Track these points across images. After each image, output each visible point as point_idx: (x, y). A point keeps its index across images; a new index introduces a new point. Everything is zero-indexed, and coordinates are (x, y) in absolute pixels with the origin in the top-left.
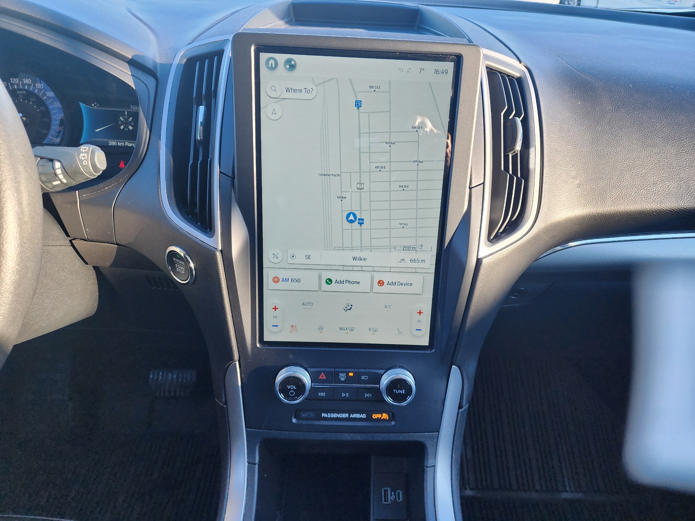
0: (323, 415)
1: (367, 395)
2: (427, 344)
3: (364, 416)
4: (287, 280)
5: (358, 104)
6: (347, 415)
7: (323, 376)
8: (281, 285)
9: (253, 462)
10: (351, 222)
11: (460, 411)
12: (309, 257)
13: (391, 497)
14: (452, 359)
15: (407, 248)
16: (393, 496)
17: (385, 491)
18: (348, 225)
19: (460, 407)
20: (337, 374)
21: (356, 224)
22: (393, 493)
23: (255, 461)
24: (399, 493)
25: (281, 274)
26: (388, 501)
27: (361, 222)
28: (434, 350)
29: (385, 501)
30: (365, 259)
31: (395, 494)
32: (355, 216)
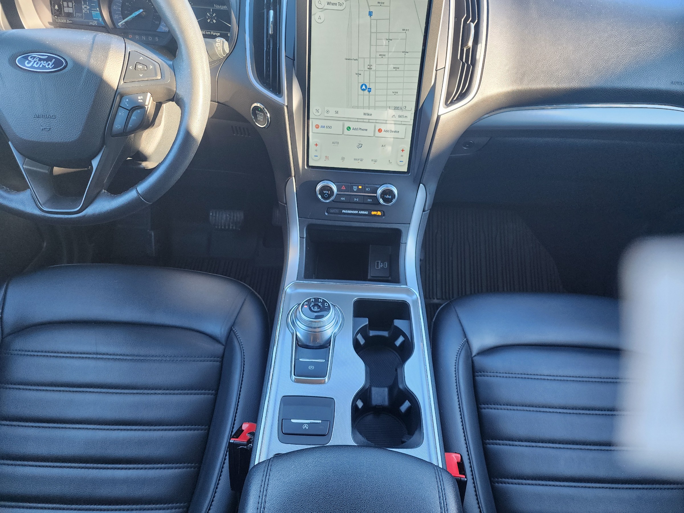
0: (343, 211)
1: (369, 200)
2: (406, 170)
3: (366, 213)
4: (323, 127)
5: (370, 14)
6: (357, 212)
7: (343, 188)
8: (320, 130)
9: (303, 237)
10: (364, 90)
11: (424, 213)
12: (337, 112)
13: (381, 266)
14: (420, 181)
15: (396, 108)
16: (382, 265)
17: (377, 262)
18: (361, 92)
19: (424, 211)
20: (352, 187)
21: (366, 92)
22: (382, 264)
23: (304, 236)
24: (385, 264)
25: (320, 123)
26: (379, 268)
27: (370, 90)
28: (410, 174)
29: (377, 267)
30: (371, 115)
31: (383, 264)
32: (366, 86)
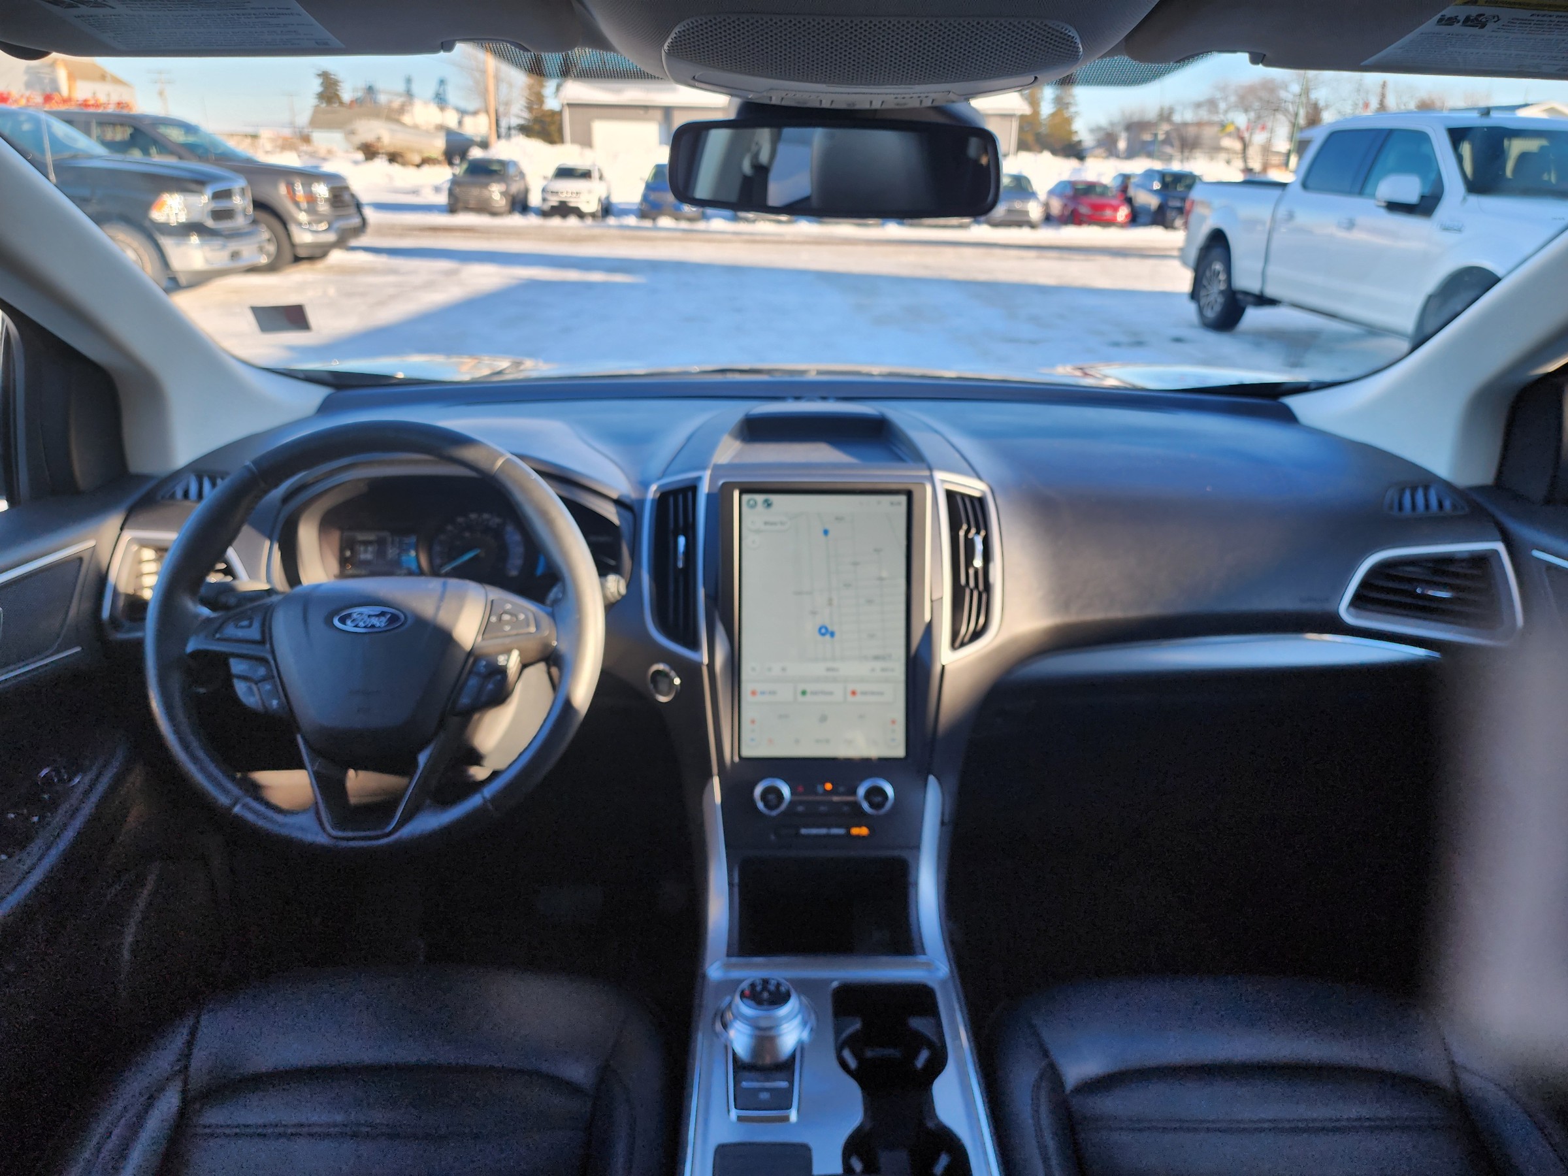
0: (802, 831)
1: (845, 808)
2: (903, 756)
3: (842, 831)
4: (763, 693)
5: (826, 532)
6: (826, 831)
7: (801, 789)
8: (759, 698)
9: (734, 884)
10: (823, 635)
11: (943, 827)
12: (784, 669)
14: (929, 770)
15: (877, 658)
18: (820, 638)
19: (942, 824)
20: (814, 787)
21: (828, 637)
23: (735, 881)
25: (759, 687)
27: (832, 634)
28: (910, 763)
30: (837, 670)
32: (826, 629)
